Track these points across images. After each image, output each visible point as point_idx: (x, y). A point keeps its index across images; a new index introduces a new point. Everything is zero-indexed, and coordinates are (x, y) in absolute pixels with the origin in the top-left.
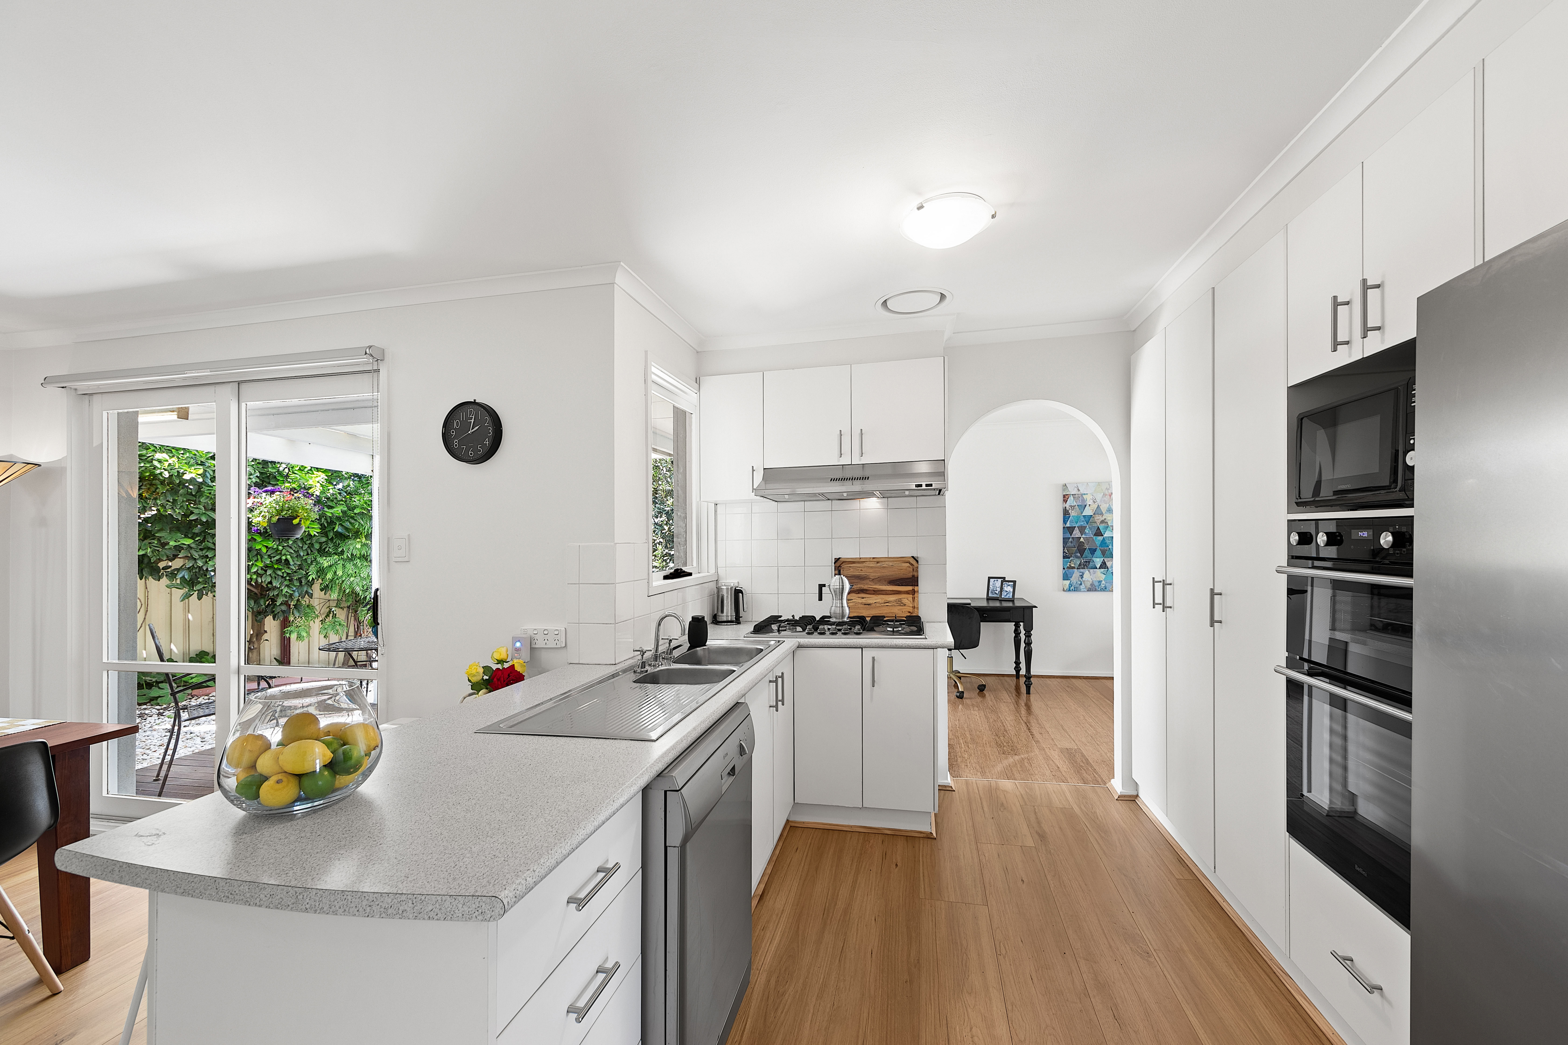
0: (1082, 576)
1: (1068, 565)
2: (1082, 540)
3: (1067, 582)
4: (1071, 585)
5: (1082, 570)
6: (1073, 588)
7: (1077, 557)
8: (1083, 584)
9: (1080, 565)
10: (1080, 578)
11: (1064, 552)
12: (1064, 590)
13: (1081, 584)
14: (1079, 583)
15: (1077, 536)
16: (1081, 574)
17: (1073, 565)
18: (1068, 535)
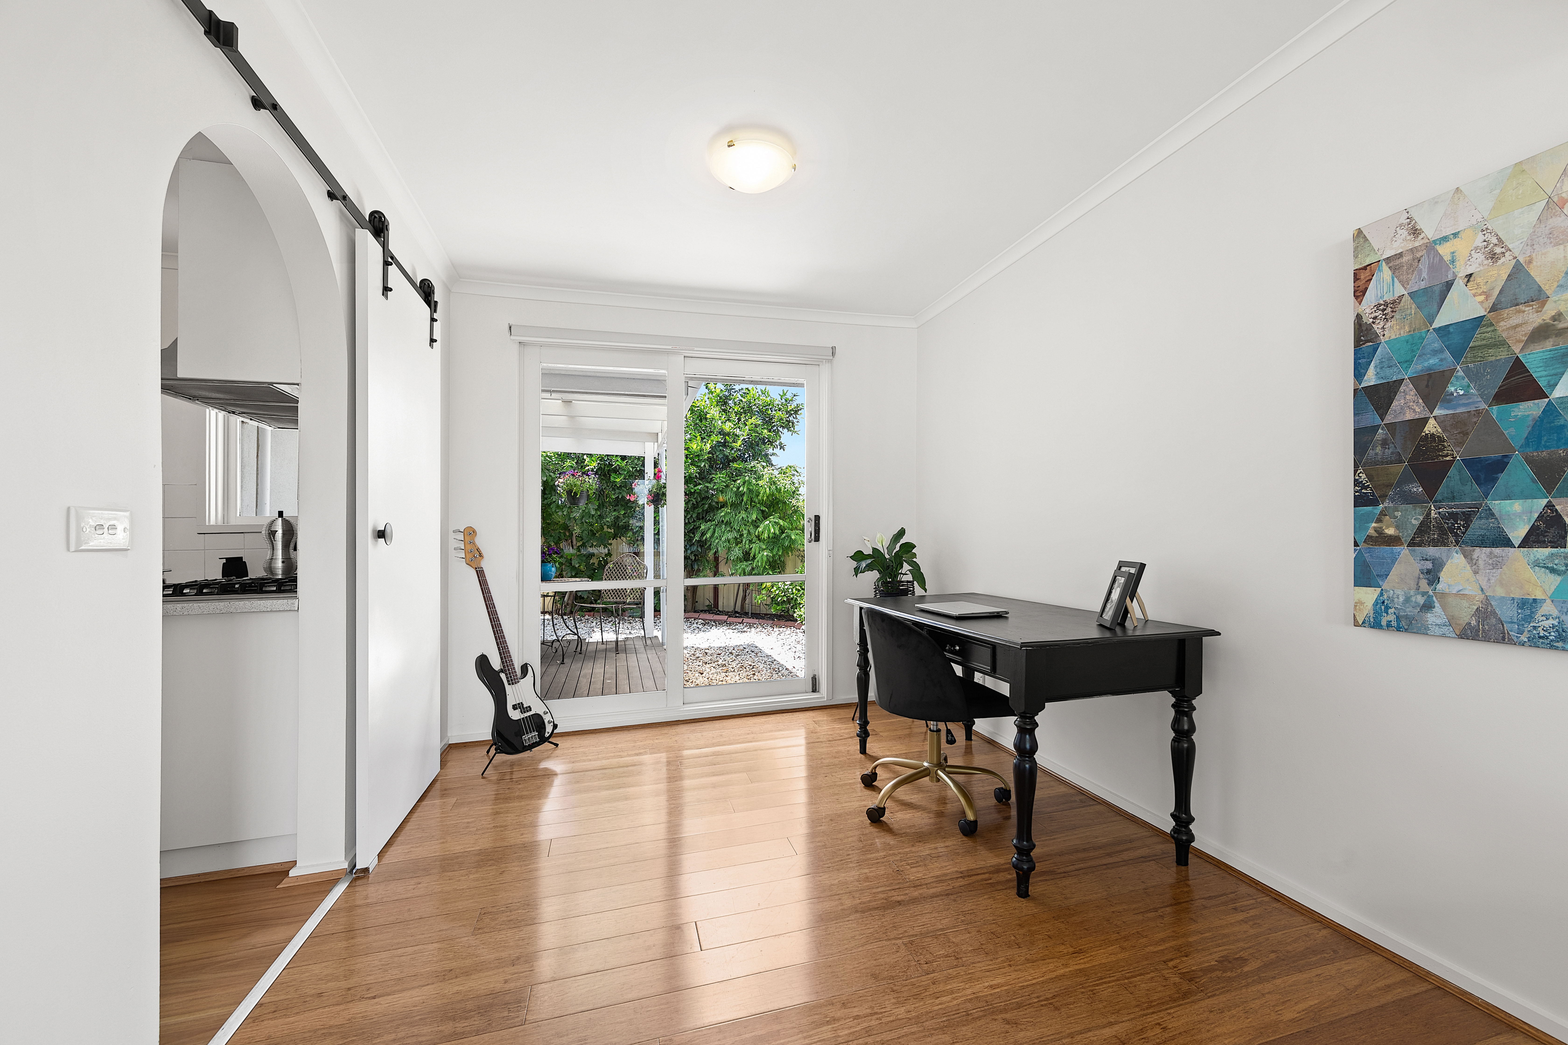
0: (1432, 575)
1: (1371, 532)
2: (1432, 427)
3: (1369, 596)
4: (1382, 605)
5: (1432, 551)
6: (1392, 617)
7: (1410, 499)
8: (1438, 608)
9: (1423, 528)
10: (1424, 583)
11: (1357, 483)
12: (1356, 624)
13: (1428, 607)
14: (1421, 600)
15: (1409, 416)
16: (1428, 565)
17: (1390, 531)
18: (1372, 418)
